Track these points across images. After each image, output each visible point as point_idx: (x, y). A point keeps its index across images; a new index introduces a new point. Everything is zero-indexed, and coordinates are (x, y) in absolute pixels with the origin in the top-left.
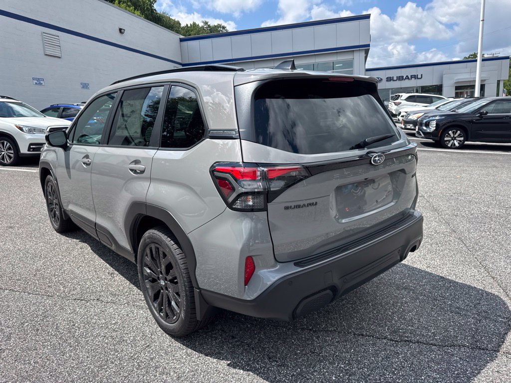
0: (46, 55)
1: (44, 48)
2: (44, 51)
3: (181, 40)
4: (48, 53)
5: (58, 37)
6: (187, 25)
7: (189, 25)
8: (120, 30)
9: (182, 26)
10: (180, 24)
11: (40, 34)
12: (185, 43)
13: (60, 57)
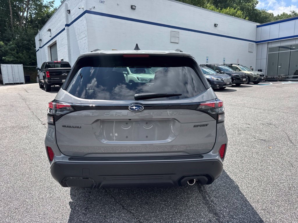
0: (171, 42)
1: (171, 39)
2: (171, 40)
3: (258, 26)
4: (172, 41)
5: (179, 32)
6: (278, 15)
7: (280, 15)
8: (215, 25)
9: (274, 16)
10: (273, 15)
11: (170, 32)
12: (260, 28)
13: (178, 43)
